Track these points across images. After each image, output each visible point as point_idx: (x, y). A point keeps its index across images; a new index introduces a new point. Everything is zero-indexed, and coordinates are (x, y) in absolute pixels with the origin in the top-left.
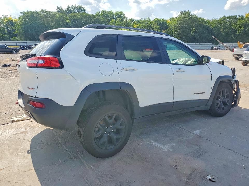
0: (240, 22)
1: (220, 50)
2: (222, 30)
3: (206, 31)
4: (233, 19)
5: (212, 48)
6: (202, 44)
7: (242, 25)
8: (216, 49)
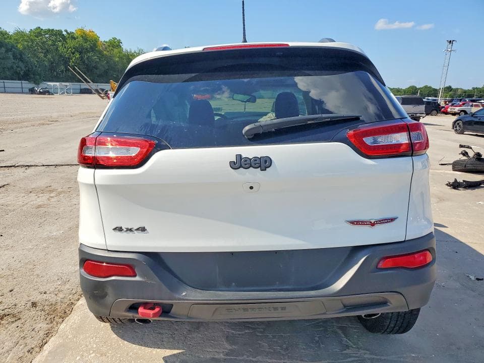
0: (71, 43)
1: (49, 95)
2: (42, 55)
3: (10, 55)
4: (56, 35)
5: (32, 91)
6: (5, 81)
7: (76, 49)
8: (40, 93)
